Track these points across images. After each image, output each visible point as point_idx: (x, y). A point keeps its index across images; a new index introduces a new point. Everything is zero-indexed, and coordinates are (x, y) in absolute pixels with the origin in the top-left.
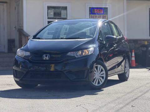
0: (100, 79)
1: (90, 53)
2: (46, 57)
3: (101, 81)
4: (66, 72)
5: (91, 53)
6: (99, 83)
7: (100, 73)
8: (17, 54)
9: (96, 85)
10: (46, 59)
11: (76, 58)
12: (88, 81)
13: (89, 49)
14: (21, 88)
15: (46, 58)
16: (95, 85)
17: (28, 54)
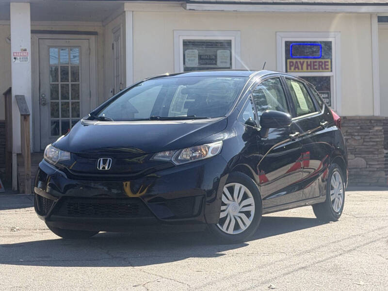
0: (240, 217)
1: (210, 155)
2: (104, 163)
3: (244, 224)
4: (149, 202)
5: (212, 155)
6: (237, 227)
7: (240, 204)
8: (45, 157)
9: (231, 231)
10: (104, 168)
11: (174, 166)
12: (204, 222)
13: (209, 145)
14: (60, 238)
15: (104, 165)
16: (228, 232)
17: (66, 156)
